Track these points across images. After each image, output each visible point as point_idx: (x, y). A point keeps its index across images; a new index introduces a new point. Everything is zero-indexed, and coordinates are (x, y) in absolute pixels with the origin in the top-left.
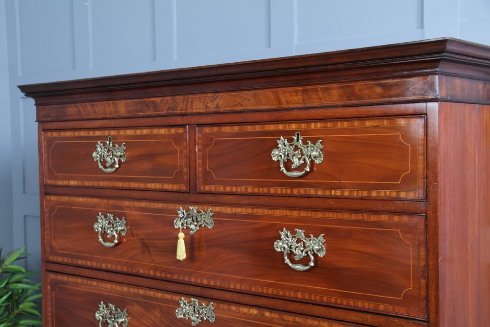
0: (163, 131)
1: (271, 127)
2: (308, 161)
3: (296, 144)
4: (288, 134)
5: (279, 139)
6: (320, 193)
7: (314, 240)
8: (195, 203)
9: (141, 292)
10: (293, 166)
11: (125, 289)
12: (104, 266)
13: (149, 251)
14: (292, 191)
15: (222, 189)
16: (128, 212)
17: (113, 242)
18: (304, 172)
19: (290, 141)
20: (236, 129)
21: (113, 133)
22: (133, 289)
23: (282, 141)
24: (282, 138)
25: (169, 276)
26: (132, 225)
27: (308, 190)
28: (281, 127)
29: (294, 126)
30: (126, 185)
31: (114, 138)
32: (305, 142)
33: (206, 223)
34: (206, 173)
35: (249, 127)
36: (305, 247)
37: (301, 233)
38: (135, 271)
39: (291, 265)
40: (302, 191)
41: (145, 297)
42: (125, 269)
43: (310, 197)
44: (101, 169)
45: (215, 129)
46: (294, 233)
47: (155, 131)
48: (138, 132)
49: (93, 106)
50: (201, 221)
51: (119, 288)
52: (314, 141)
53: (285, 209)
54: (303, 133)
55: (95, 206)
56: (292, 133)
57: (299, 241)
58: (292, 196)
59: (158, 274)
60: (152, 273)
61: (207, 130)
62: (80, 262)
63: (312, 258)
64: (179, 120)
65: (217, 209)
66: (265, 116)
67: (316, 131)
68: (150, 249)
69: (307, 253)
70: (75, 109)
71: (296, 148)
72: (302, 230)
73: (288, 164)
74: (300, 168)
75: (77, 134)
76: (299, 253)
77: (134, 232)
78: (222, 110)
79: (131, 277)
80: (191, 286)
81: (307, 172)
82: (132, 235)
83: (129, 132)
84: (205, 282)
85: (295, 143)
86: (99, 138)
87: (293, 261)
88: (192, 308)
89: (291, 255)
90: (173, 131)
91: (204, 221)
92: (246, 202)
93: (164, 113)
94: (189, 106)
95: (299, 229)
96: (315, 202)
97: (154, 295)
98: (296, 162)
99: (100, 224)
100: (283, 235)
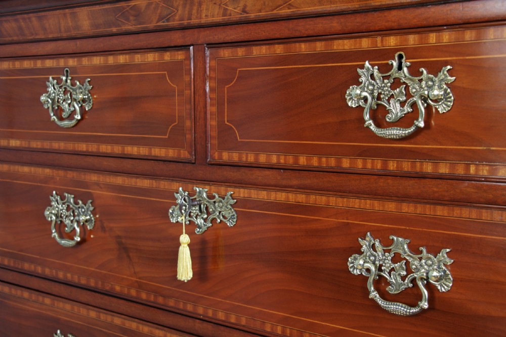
0: (151, 57)
1: (346, 45)
2: (422, 108)
3: (397, 75)
4: (380, 57)
5: (362, 67)
6: (444, 169)
7: (429, 259)
8: (204, 181)
9: (118, 321)
10: (390, 118)
11: (93, 314)
12: (61, 275)
13: (129, 256)
14: (385, 164)
15: (251, 158)
16: (96, 192)
17: (73, 239)
18: (412, 129)
19: (385, 69)
20: (279, 49)
21: (72, 62)
22: (105, 315)
23: (368, 69)
24: (367, 64)
25: (160, 300)
26: (103, 212)
27: (418, 164)
28: (365, 44)
29: (392, 41)
30: (93, 147)
31: (74, 70)
32: (415, 71)
33: (224, 217)
34: (223, 130)
35: (303, 46)
36: (409, 271)
37: (402, 245)
38: (107, 287)
39: (381, 302)
40: (406, 166)
41: (123, 330)
42: (92, 283)
43: (422, 177)
44: (54, 121)
45: (241, 52)
46: (387, 244)
47: (138, 58)
48: (111, 60)
49: (40, 19)
50: (214, 212)
51: (83, 311)
52: (434, 69)
53: (370, 199)
54: (411, 53)
55: (47, 180)
56: (388, 54)
57: (397, 258)
58: (385, 174)
59: (144, 296)
60: (133, 292)
61: (226, 53)
62: (27, 266)
63: (425, 292)
64: (177, 38)
65: (243, 193)
66: (335, 24)
67: (439, 49)
68: (131, 254)
69: (413, 281)
70: (14, 25)
71: (396, 83)
72: (405, 238)
73: (379, 114)
74: (405, 121)
75: (18, 65)
76: (396, 282)
77: (106, 224)
78: (252, 16)
79: (102, 296)
80: (198, 321)
81: (419, 129)
82: (103, 229)
83: (97, 60)
84: (221, 316)
85: (394, 72)
86: (50, 71)
87: (384, 296)
89: (380, 283)
90: (167, 56)
91: (220, 212)
92: (295, 182)
93: (151, 26)
94: (194, 11)
95: (398, 236)
96: (433, 187)
97: (138, 327)
98: (396, 110)
99: (55, 209)
100: (365, 245)
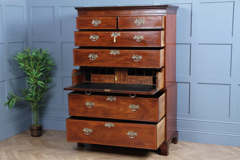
0: (110, 18)
1: (134, 17)
2: (142, 23)
3: (139, 20)
4: (138, 18)
5: (136, 19)
7: (141, 36)
8: (116, 31)
12: (92, 46)
15: (124, 28)
16: (99, 34)
17: (95, 40)
21: (97, 18)
22: (99, 50)
26: (100, 36)
30: (101, 28)
31: (97, 19)
33: (119, 35)
34: (120, 26)
35: (130, 17)
36: (139, 38)
38: (101, 46)
41: (102, 51)
42: (98, 46)
44: (94, 25)
46: (137, 35)
47: (108, 18)
48: (104, 18)
51: (95, 50)
54: (141, 18)
55: (90, 33)
62: (85, 45)
63: (141, 39)
65: (121, 32)
68: (105, 41)
72: (139, 35)
75: (87, 18)
76: (138, 39)
77: (101, 38)
78: (127, 14)
81: (142, 25)
82: (100, 39)
83: (102, 18)
84: (118, 46)
86: (93, 19)
87: (137, 40)
88: (114, 52)
90: (113, 18)
93: (114, 14)
97: (104, 50)
98: (139, 23)
99: (91, 37)
100: (135, 36)
